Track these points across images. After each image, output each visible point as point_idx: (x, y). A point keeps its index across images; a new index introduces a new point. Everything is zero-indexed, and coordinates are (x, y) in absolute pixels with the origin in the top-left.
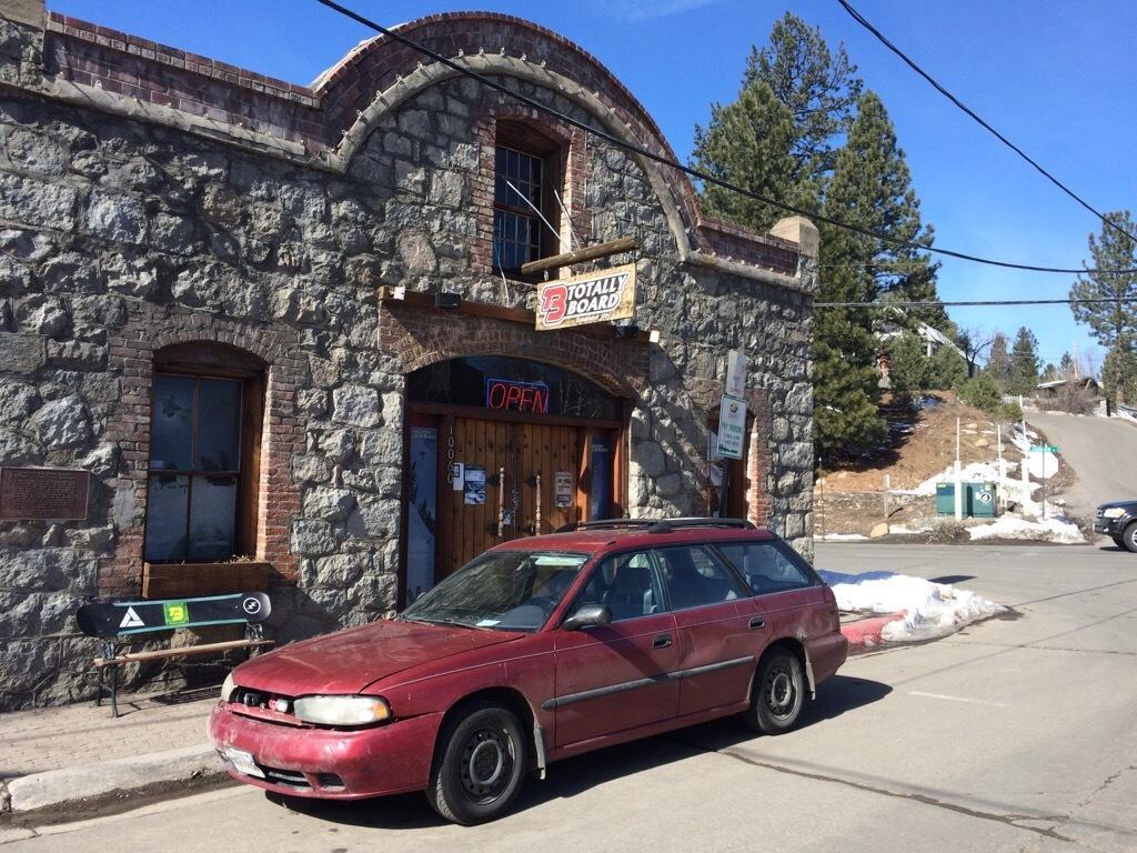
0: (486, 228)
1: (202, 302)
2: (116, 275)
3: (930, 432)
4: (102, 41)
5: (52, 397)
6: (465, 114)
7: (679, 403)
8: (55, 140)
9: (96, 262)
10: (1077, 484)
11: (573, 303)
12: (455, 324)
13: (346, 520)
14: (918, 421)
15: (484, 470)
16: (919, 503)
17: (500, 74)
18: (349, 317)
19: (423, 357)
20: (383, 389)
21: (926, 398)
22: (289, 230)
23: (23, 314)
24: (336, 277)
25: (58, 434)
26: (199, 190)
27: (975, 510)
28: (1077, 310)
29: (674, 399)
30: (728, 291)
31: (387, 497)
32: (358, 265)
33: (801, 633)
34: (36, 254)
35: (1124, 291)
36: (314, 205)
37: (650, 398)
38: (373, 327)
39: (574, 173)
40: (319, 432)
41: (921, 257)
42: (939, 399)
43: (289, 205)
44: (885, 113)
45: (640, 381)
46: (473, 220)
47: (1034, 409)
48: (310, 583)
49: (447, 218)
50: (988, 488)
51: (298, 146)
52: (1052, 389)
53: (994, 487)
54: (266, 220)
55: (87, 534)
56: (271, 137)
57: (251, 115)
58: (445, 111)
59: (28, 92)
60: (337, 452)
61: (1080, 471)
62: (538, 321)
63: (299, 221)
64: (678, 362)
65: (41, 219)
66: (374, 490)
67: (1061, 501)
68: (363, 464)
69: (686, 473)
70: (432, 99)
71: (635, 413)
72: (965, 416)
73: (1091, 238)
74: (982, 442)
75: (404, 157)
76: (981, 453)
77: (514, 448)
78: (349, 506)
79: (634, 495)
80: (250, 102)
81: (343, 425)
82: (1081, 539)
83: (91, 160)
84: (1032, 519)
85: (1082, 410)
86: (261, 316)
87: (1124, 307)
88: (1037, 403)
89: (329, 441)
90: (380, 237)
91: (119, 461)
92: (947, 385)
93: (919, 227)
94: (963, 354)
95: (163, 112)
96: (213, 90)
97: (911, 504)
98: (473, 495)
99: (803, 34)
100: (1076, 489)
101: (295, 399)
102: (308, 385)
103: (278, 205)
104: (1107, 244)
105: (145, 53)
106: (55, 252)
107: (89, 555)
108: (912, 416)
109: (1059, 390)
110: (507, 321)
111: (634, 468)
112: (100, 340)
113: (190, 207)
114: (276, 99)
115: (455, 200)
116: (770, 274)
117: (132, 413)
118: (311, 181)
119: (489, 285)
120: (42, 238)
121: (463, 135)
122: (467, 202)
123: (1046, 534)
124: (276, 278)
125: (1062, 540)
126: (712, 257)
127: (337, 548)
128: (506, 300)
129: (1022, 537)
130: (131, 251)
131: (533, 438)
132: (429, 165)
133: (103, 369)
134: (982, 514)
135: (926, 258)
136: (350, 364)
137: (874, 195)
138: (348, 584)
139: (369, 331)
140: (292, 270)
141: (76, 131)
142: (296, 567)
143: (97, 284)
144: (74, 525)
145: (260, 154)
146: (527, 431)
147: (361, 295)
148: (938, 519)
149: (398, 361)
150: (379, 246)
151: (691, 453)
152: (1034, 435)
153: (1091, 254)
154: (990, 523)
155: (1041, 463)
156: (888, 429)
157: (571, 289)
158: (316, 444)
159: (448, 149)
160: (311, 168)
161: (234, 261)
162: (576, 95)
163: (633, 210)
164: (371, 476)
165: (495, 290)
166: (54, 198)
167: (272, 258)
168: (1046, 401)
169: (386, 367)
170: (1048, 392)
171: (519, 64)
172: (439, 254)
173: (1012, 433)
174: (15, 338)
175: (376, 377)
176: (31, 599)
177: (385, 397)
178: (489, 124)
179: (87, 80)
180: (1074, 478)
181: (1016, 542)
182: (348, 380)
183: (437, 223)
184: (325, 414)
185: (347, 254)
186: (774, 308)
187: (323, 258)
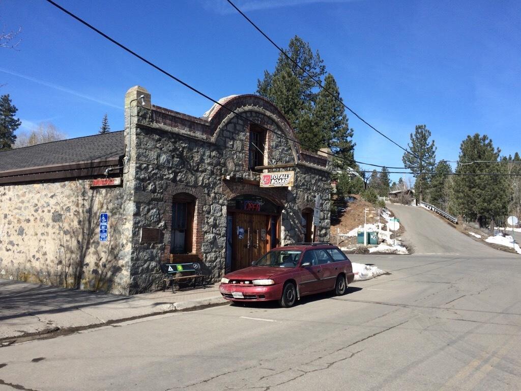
0: (247, 157)
1: (183, 182)
2: (165, 175)
3: (352, 211)
4: (163, 112)
5: (152, 209)
6: (242, 124)
7: (295, 208)
8: (153, 139)
9: (161, 172)
10: (405, 232)
11: (273, 181)
12: (239, 186)
13: (214, 243)
14: (347, 207)
15: (244, 228)
16: (349, 239)
17: (251, 111)
18: (215, 184)
19: (232, 195)
20: (222, 205)
21: (350, 197)
22: (202, 160)
23: (147, 186)
24: (212, 173)
25: (153, 219)
26: (183, 151)
27: (371, 242)
28: (406, 163)
29: (293, 207)
30: (308, 173)
31: (223, 236)
32: (217, 169)
33: (345, 272)
34: (149, 171)
35: (423, 157)
36: (207, 153)
37: (287, 206)
38: (220, 187)
39: (269, 139)
40: (208, 218)
41: (348, 141)
42: (355, 198)
43: (202, 153)
44: (336, 83)
45: (285, 201)
46: (244, 155)
47: (389, 202)
48: (206, 260)
49: (238, 154)
50: (375, 234)
51: (204, 137)
52: (396, 194)
53: (377, 234)
54: (197, 158)
55: (160, 245)
56: (199, 135)
57: (194, 129)
58: (238, 123)
59: (148, 127)
60: (212, 223)
61: (406, 228)
62: (261, 184)
63: (204, 158)
64: (295, 195)
65: (150, 161)
66: (220, 234)
67: (400, 239)
68: (218, 227)
69: (296, 229)
70: (235, 120)
71: (283, 211)
72: (365, 205)
73: (411, 135)
74: (371, 216)
75: (228, 138)
76: (371, 220)
77: (251, 222)
78: (215, 238)
79: (282, 236)
80: (194, 125)
81: (213, 215)
82: (407, 253)
83: (160, 144)
84: (390, 245)
85: (407, 203)
86: (195, 186)
87: (423, 163)
88: (390, 200)
89: (210, 220)
90: (222, 161)
91: (165, 226)
92: (357, 192)
93: (348, 129)
94: (363, 179)
95: (176, 130)
96: (186, 123)
97: (346, 239)
98: (241, 236)
99: (302, 45)
100: (405, 234)
101: (202, 208)
102: (205, 205)
103: (199, 153)
104: (417, 138)
105: (172, 114)
106: (153, 170)
107: (159, 252)
108: (345, 205)
109: (399, 195)
110: (251, 184)
111: (283, 228)
112: (162, 193)
113: (181, 156)
114: (200, 124)
115: (239, 149)
116: (319, 167)
117: (168, 213)
118: (207, 146)
119: (247, 173)
120: (151, 166)
121: (242, 130)
122: (242, 149)
123: (395, 251)
124: (199, 174)
125: (401, 253)
126: (304, 163)
127: (211, 252)
128: (252, 178)
129: (387, 252)
130: (169, 168)
131: (256, 219)
132: (234, 139)
133: (162, 201)
134: (373, 244)
135: (351, 142)
136: (215, 198)
137: (331, 116)
138: (214, 261)
139: (219, 189)
140: (202, 172)
141: (157, 136)
142: (202, 256)
143: (161, 178)
144: (156, 243)
145: (196, 140)
146: (254, 217)
147: (218, 178)
148: (358, 245)
149: (226, 197)
150: (222, 164)
151: (297, 223)
152: (390, 213)
153: (411, 141)
154: (376, 247)
155: (393, 225)
156: (336, 210)
157: (273, 176)
158: (207, 221)
159: (238, 134)
160: (207, 143)
161: (189, 170)
162: (270, 116)
163: (283, 149)
164: (219, 230)
165: (249, 175)
166: (153, 155)
167: (198, 168)
168: (393, 199)
169: (223, 199)
170: (394, 196)
171: (256, 108)
172: (236, 165)
173: (382, 213)
174: (145, 193)
175: (221, 201)
176: (148, 263)
177: (223, 207)
178: (248, 126)
179: (159, 122)
180: (404, 230)
181: (385, 253)
182: (214, 203)
183: (235, 156)
184: (209, 212)
185: (215, 167)
186: (320, 178)
187: (209, 168)
